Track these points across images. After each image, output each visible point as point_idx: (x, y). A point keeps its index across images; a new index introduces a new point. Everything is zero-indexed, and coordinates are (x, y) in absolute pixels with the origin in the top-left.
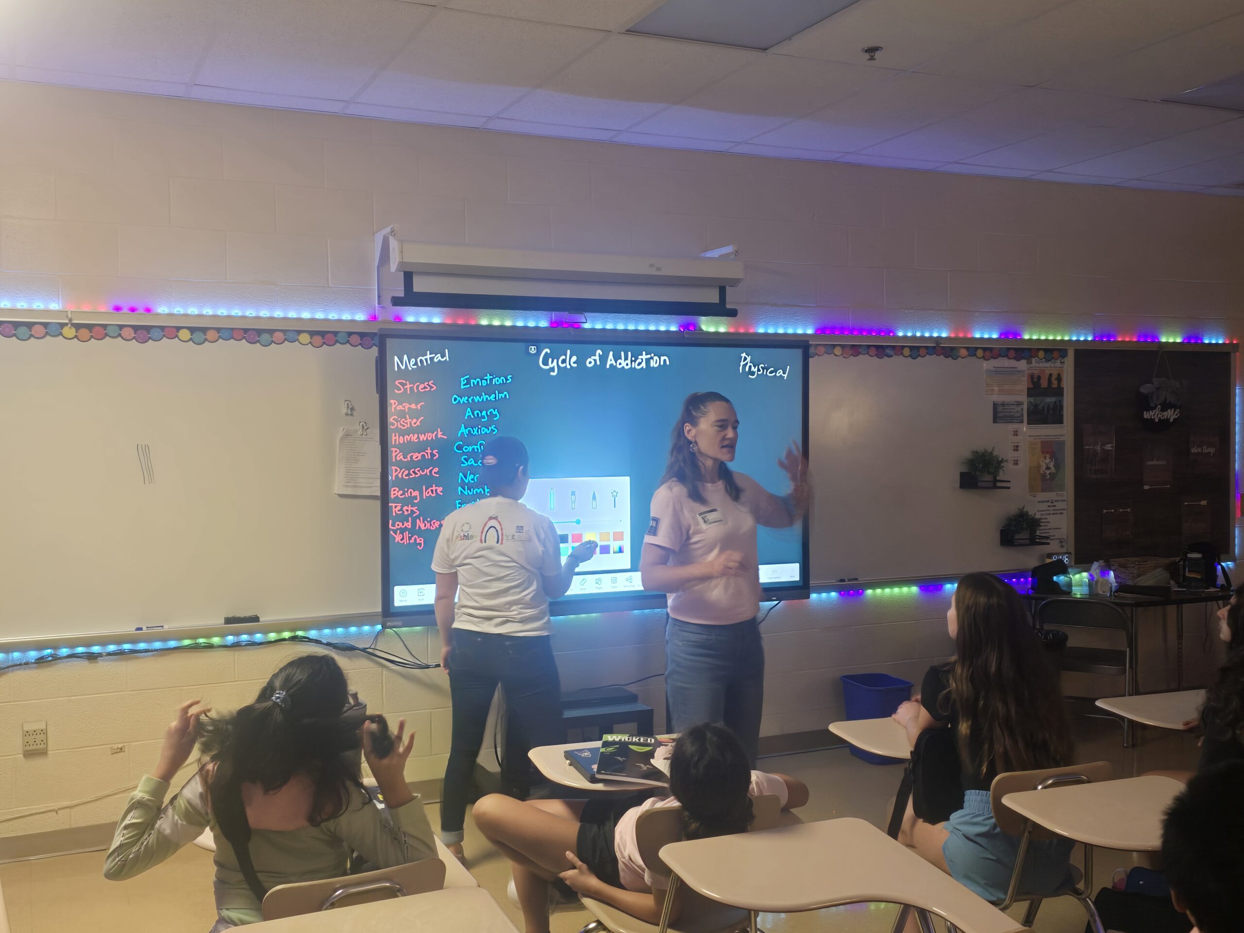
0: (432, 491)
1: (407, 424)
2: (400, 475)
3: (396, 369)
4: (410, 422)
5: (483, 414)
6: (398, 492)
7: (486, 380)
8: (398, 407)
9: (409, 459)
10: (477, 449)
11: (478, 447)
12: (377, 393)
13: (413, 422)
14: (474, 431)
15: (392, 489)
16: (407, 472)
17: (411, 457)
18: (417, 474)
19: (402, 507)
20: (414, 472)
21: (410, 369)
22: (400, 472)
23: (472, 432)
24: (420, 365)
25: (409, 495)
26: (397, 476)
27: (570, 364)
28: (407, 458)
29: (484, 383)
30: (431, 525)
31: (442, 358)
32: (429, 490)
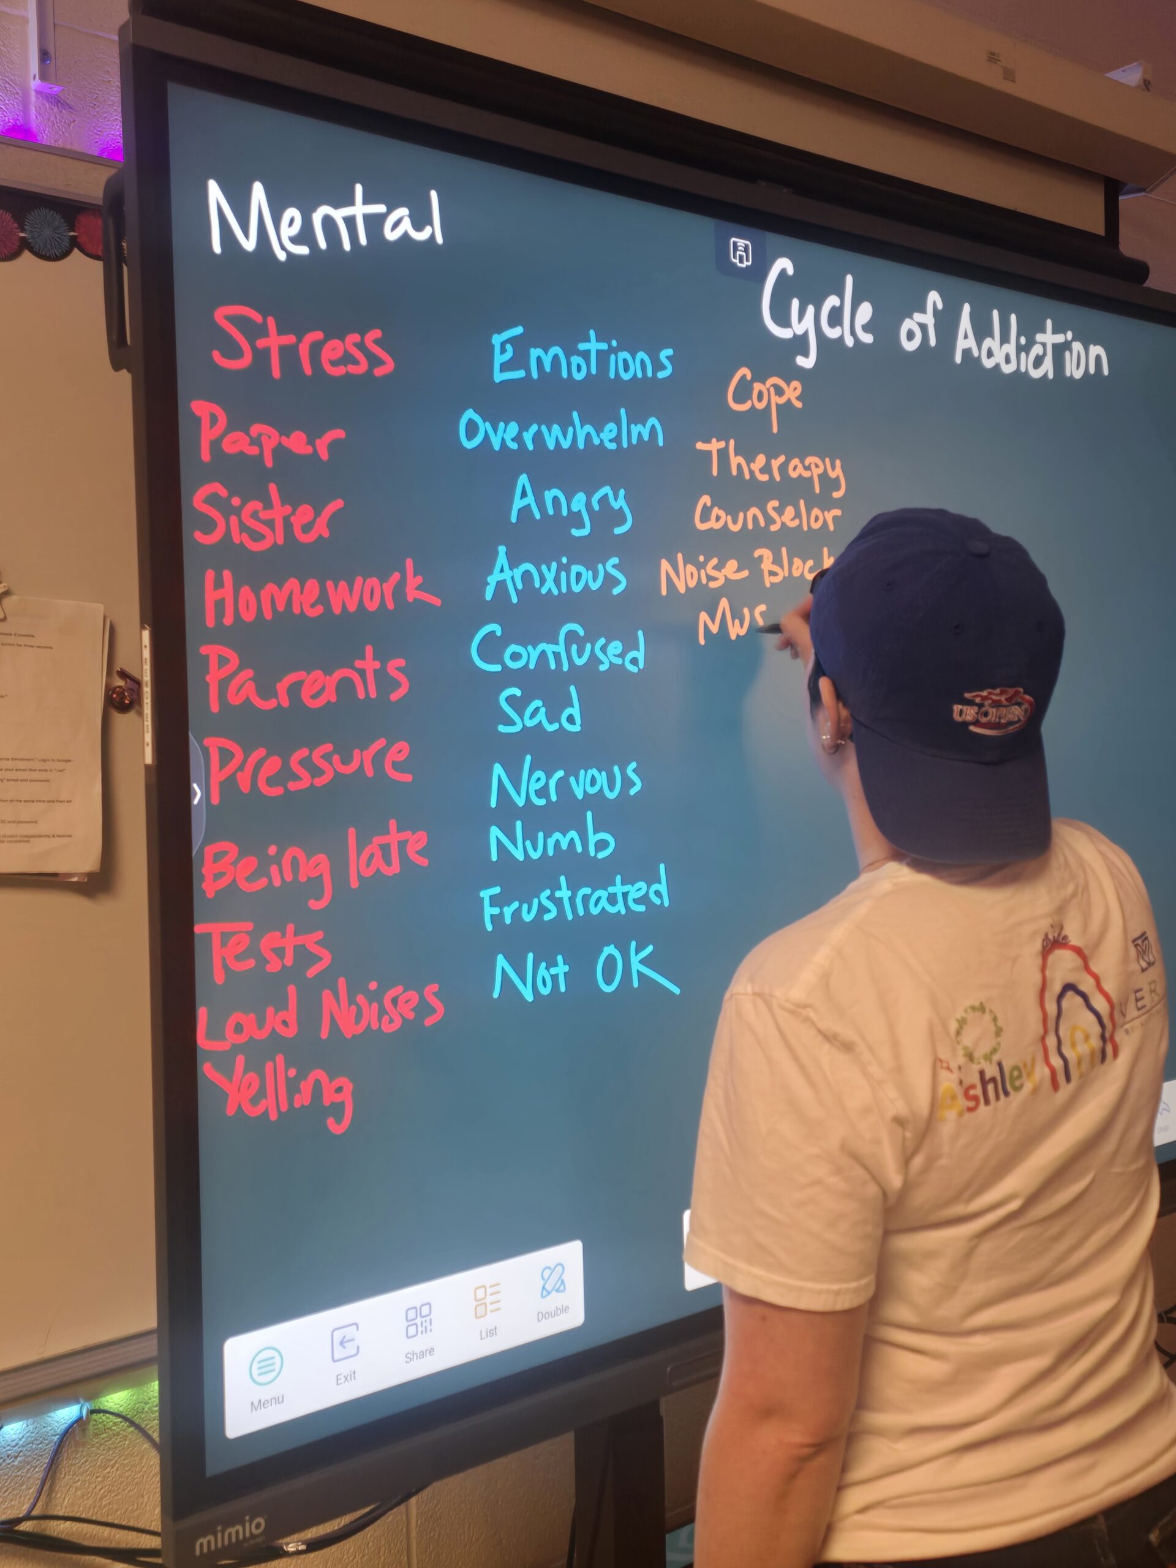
0: (385, 849)
1: (273, 529)
2: (244, 784)
3: (217, 247)
4: (287, 520)
5: (575, 508)
6: (234, 863)
7: (586, 355)
8: (228, 439)
9: (285, 703)
10: (557, 655)
11: (561, 648)
13: (297, 522)
14: (543, 580)
15: (206, 851)
16: (273, 764)
17: (294, 690)
18: (321, 772)
19: (256, 936)
20: (306, 763)
21: (282, 256)
22: (241, 768)
23: (537, 584)
24: (322, 241)
25: (289, 878)
26: (229, 784)
27: (853, 332)
29: (579, 368)
30: (382, 1011)
31: (418, 226)
32: (373, 847)
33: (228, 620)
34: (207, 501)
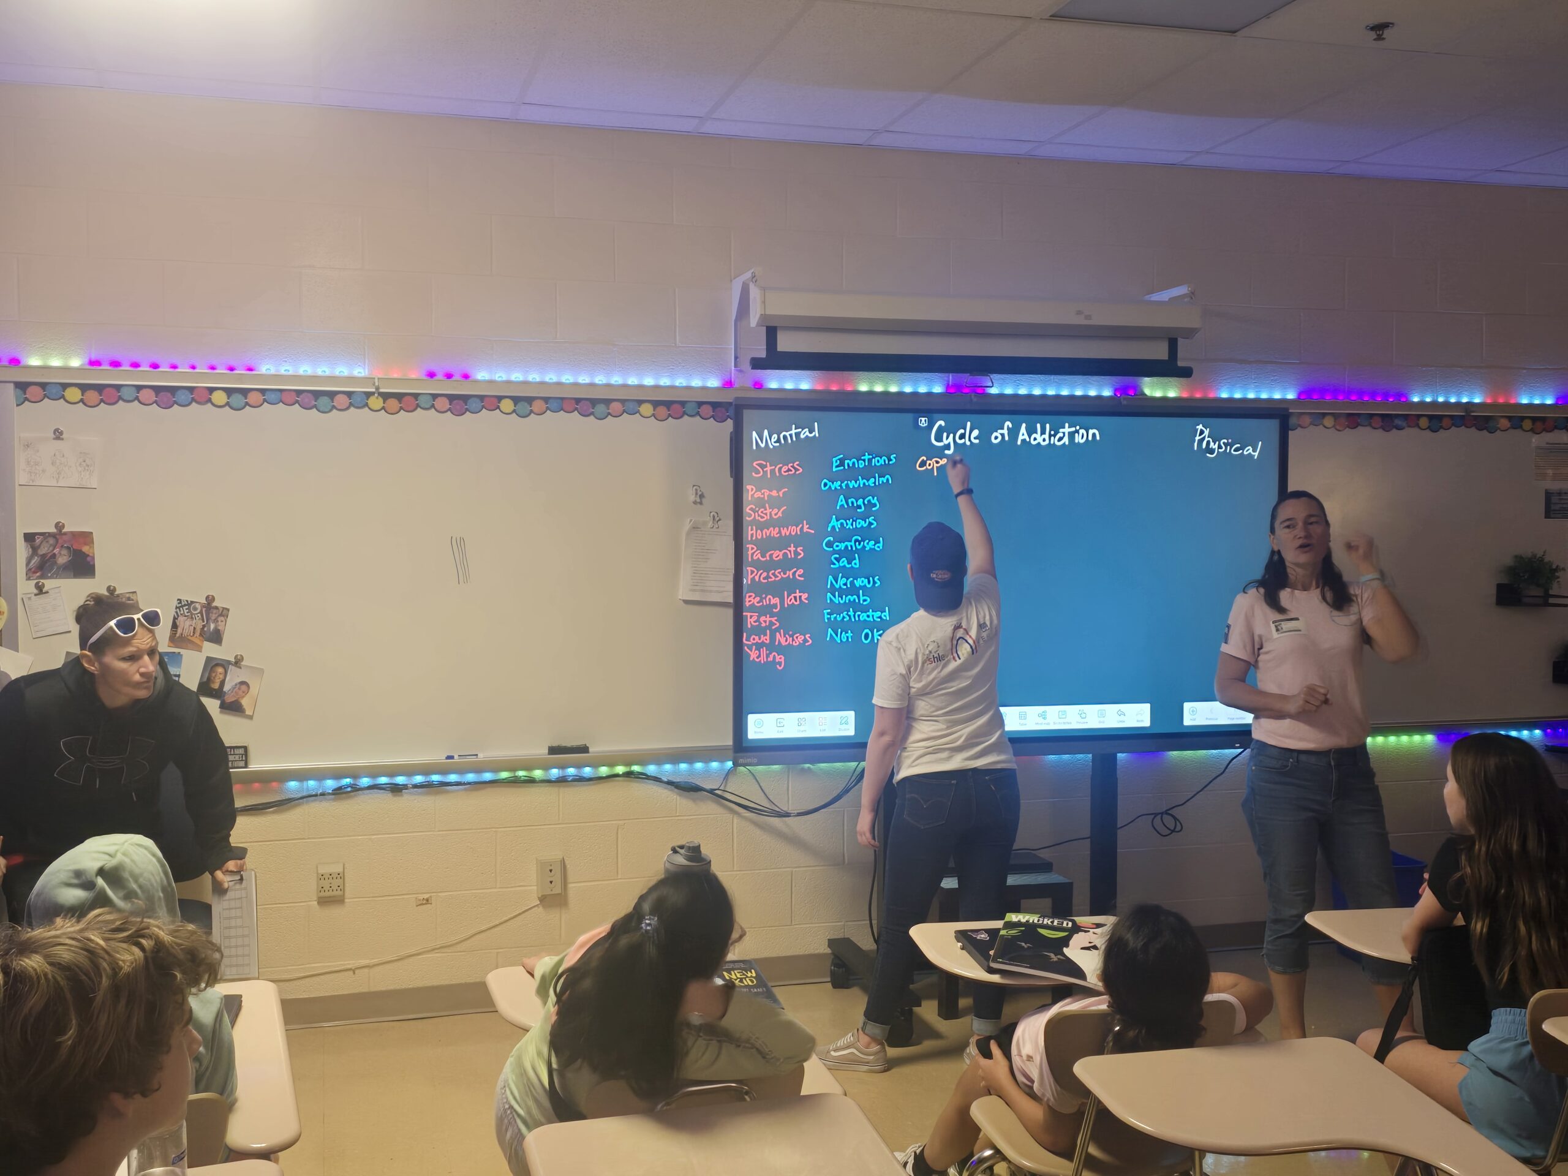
0: (795, 598)
1: (767, 515)
2: (757, 578)
3: (754, 447)
4: (770, 513)
5: (858, 504)
6: (754, 598)
7: (864, 460)
8: (756, 494)
9: (768, 559)
10: (851, 546)
11: (853, 543)
12: (731, 477)
13: (773, 513)
14: (847, 524)
15: (748, 595)
16: (765, 574)
17: (771, 556)
18: (778, 577)
19: (759, 617)
20: (774, 574)
21: (771, 447)
22: (756, 575)
23: (845, 526)
24: (783, 442)
25: (768, 603)
26: (753, 579)
27: (970, 440)
28: (766, 557)
29: (862, 464)
30: (793, 640)
31: (810, 433)
32: (792, 597)
33: (754, 538)
34: (750, 510)
